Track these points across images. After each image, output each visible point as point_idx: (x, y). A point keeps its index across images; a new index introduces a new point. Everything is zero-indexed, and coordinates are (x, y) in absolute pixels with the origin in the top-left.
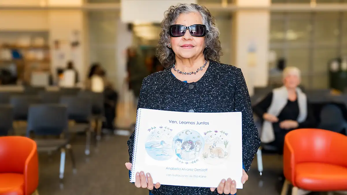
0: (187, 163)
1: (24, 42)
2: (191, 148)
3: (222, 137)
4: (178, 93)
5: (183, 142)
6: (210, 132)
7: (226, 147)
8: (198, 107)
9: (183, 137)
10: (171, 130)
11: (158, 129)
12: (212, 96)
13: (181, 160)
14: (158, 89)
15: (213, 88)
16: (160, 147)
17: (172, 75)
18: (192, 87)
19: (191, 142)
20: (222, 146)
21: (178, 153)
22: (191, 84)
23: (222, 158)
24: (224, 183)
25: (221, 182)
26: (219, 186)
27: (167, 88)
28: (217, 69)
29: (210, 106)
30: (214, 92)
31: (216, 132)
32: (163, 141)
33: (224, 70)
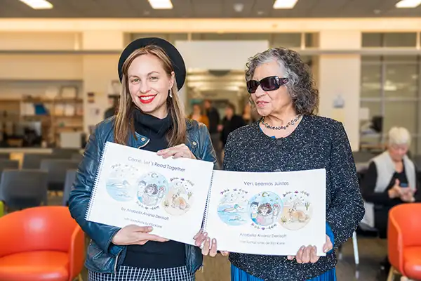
0: (263, 229)
1: (51, 94)
2: (269, 212)
3: (303, 198)
4: (265, 149)
5: (259, 205)
6: (290, 193)
7: (307, 209)
8: (286, 166)
9: (260, 200)
10: (246, 192)
11: (231, 190)
12: (302, 154)
13: (257, 226)
14: (243, 145)
15: (304, 144)
16: (235, 211)
17: (259, 129)
18: (280, 143)
19: (268, 205)
20: (303, 208)
21: (253, 217)
22: (279, 139)
23: (303, 221)
24: (303, 249)
25: (300, 249)
26: (298, 253)
27: (252, 145)
28: (312, 123)
29: (299, 165)
30: (305, 149)
31: (297, 192)
32: (237, 205)
33: (320, 124)
